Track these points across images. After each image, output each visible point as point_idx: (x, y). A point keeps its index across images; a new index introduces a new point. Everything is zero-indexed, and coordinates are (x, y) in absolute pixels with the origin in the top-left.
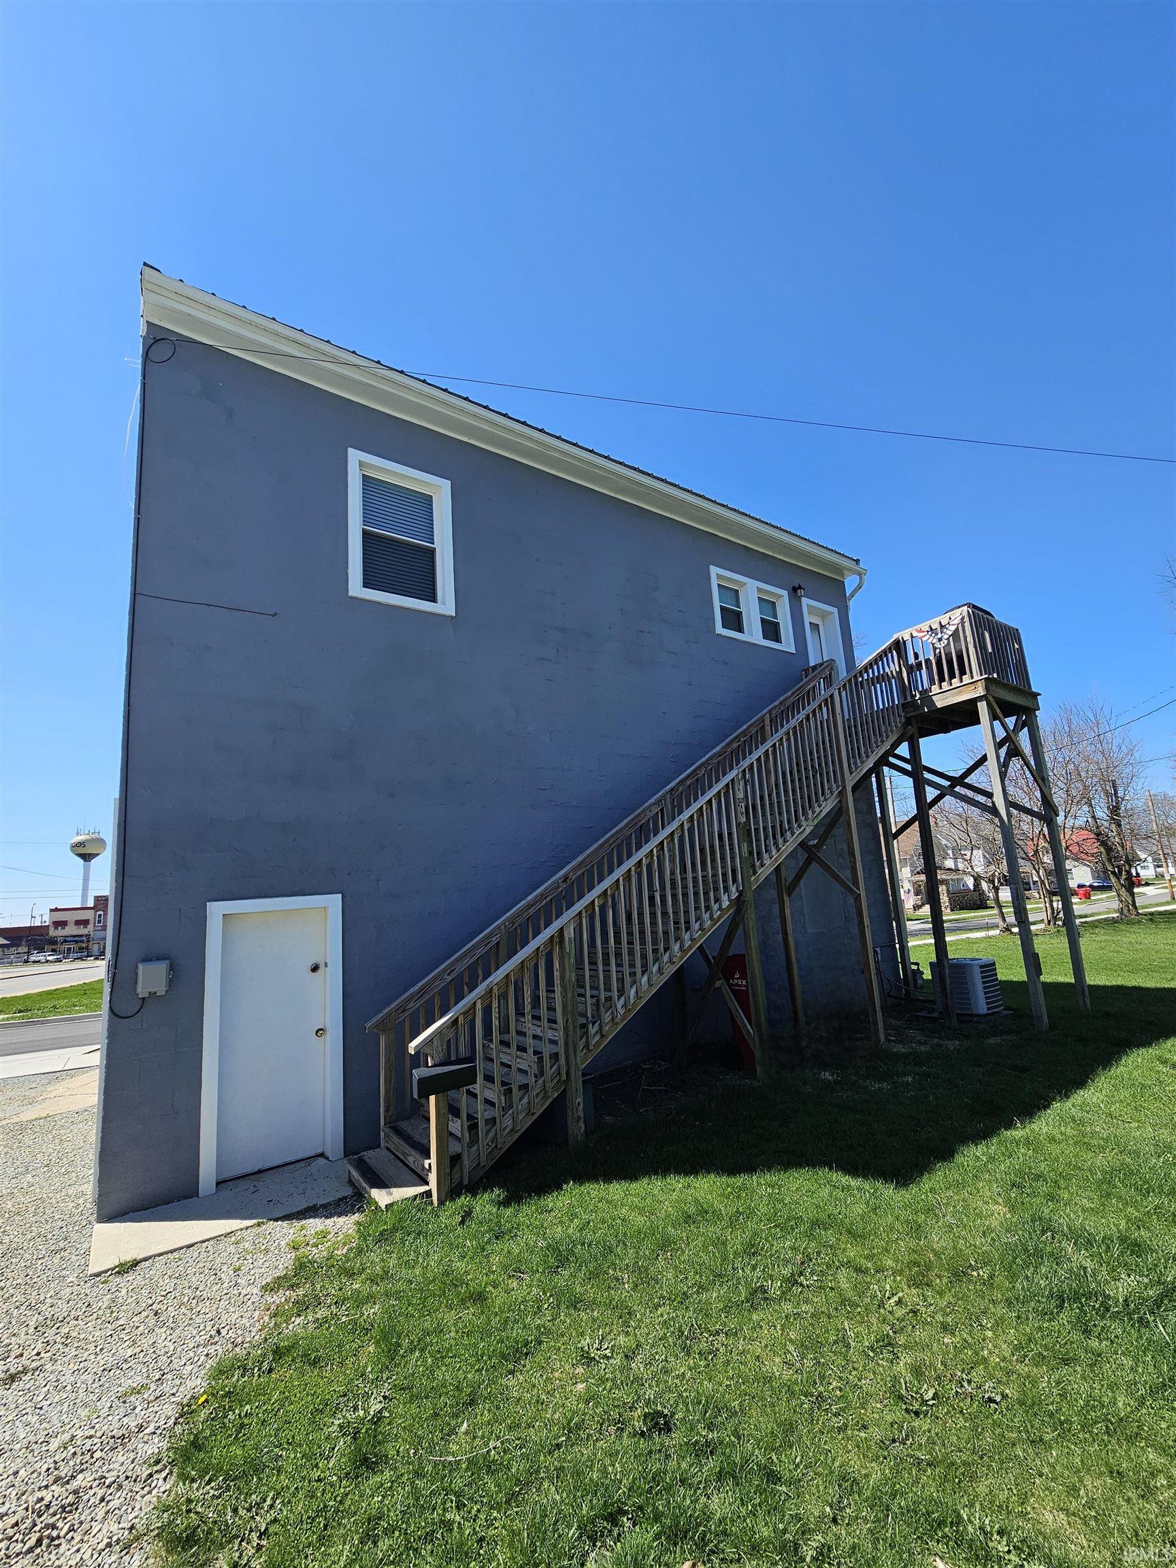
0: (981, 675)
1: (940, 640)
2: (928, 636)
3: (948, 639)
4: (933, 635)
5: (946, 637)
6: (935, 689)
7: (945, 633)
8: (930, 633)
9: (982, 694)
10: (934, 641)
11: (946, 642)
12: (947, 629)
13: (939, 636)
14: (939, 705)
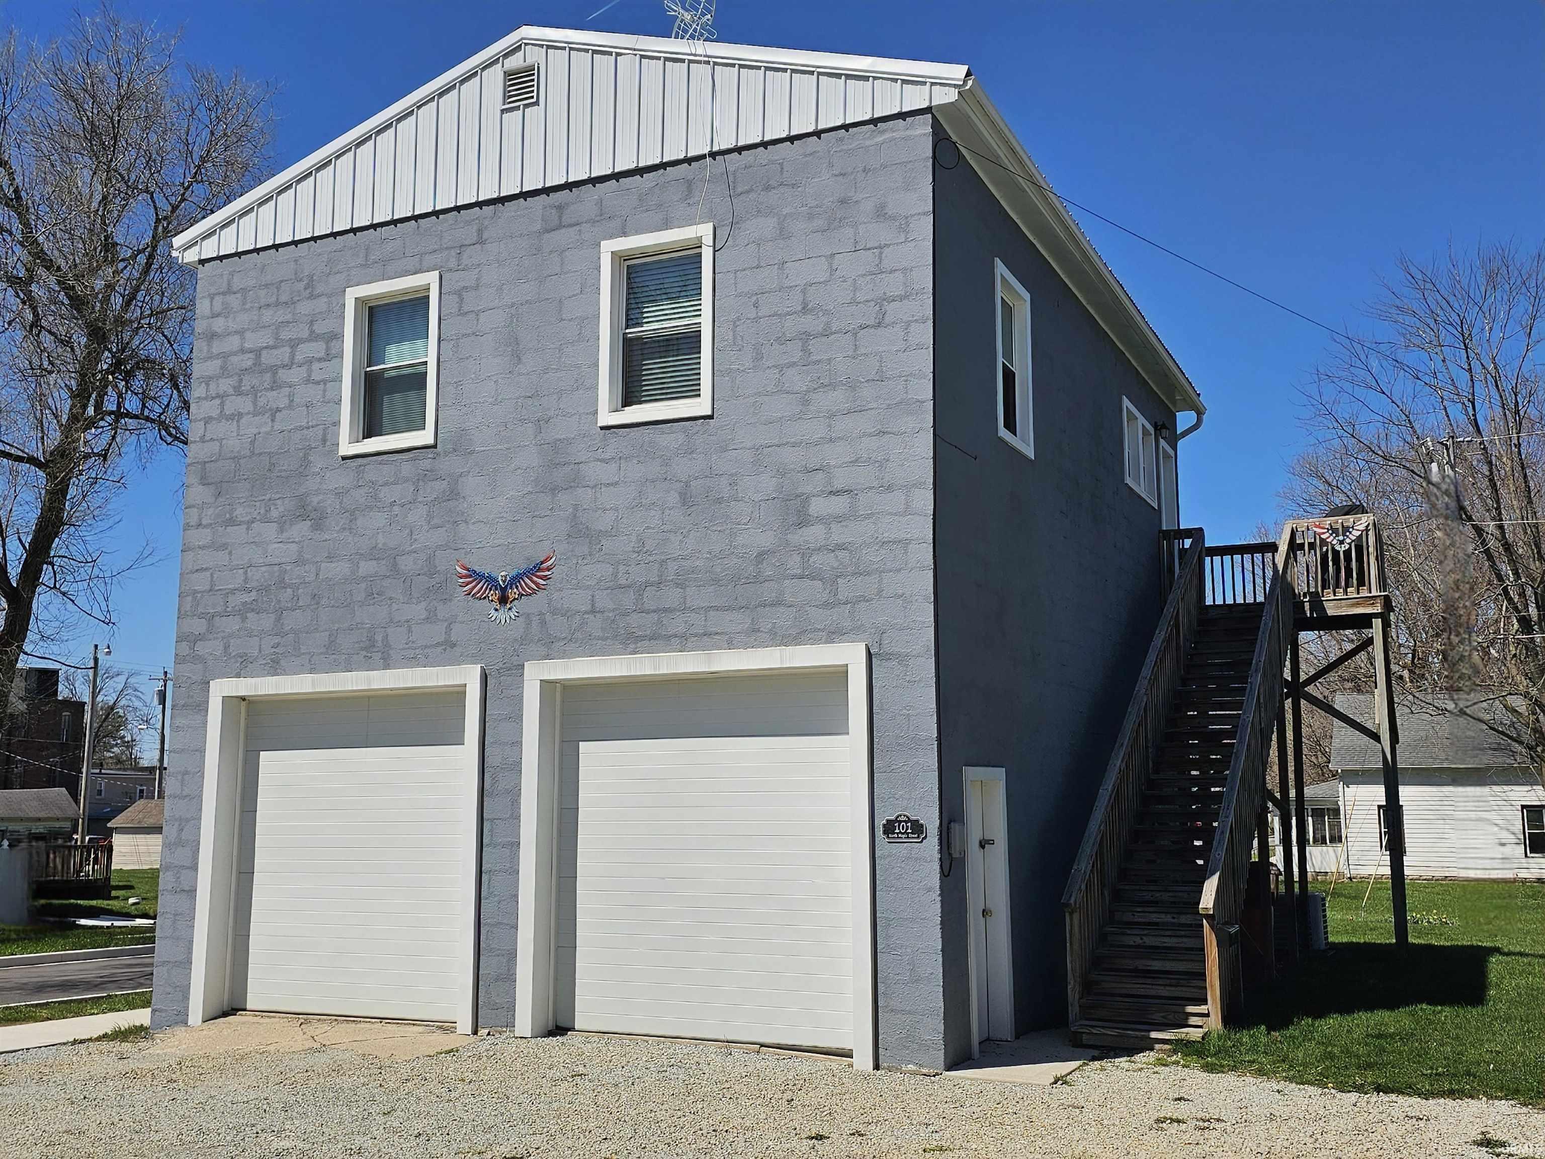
0: (1380, 592)
1: (1342, 542)
2: (1327, 535)
3: (1350, 544)
4: (1334, 535)
5: (1348, 541)
6: (1328, 595)
7: (1347, 536)
8: (1330, 532)
9: (1380, 611)
10: (1335, 542)
11: (1347, 547)
12: (1350, 533)
13: (1341, 538)
14: (1330, 612)
